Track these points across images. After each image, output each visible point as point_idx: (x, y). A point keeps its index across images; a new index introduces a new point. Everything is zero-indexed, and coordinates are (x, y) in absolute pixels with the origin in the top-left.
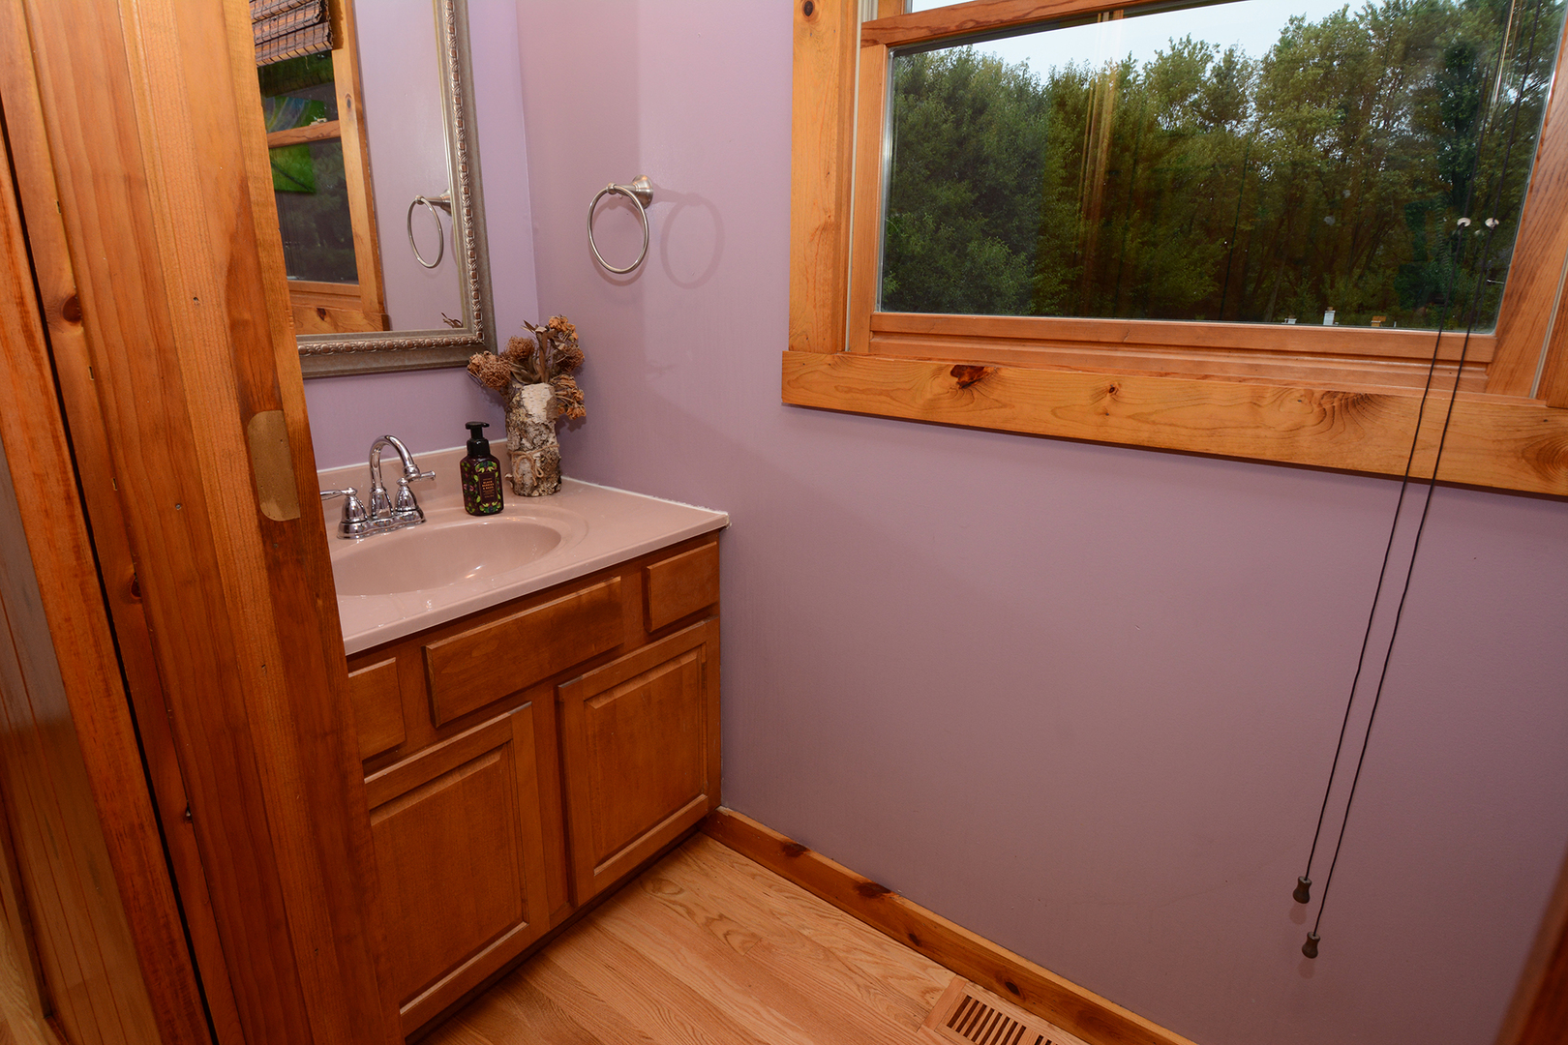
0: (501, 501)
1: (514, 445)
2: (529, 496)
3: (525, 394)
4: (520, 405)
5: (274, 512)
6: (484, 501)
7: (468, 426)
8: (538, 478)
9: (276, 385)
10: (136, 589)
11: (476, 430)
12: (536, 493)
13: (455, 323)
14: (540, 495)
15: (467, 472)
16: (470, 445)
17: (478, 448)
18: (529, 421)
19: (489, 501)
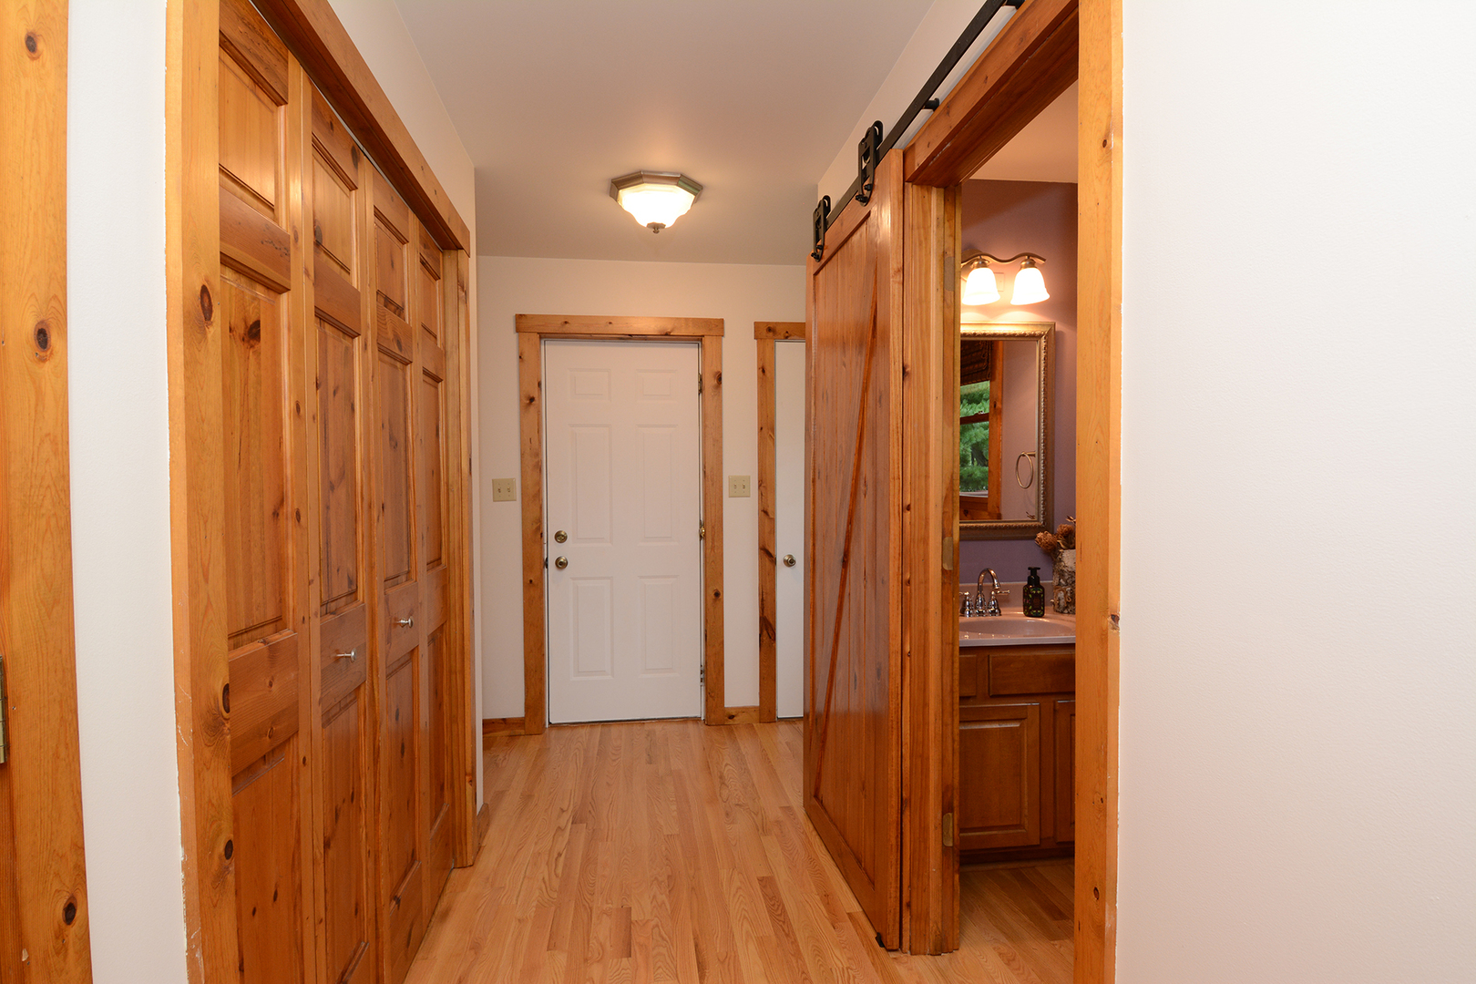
0: (1043, 611)
1: (1056, 583)
2: (1062, 613)
3: (1064, 555)
4: (1061, 561)
5: (946, 568)
6: (1033, 609)
7: (1029, 569)
8: (1068, 603)
9: (952, 530)
10: (909, 582)
11: (1033, 571)
12: (1066, 611)
13: (1033, 517)
14: (1069, 613)
15: (1026, 592)
16: (1029, 579)
17: (1034, 579)
18: (1065, 569)
19: (1037, 609)
